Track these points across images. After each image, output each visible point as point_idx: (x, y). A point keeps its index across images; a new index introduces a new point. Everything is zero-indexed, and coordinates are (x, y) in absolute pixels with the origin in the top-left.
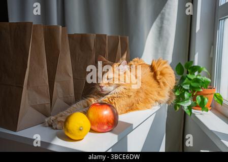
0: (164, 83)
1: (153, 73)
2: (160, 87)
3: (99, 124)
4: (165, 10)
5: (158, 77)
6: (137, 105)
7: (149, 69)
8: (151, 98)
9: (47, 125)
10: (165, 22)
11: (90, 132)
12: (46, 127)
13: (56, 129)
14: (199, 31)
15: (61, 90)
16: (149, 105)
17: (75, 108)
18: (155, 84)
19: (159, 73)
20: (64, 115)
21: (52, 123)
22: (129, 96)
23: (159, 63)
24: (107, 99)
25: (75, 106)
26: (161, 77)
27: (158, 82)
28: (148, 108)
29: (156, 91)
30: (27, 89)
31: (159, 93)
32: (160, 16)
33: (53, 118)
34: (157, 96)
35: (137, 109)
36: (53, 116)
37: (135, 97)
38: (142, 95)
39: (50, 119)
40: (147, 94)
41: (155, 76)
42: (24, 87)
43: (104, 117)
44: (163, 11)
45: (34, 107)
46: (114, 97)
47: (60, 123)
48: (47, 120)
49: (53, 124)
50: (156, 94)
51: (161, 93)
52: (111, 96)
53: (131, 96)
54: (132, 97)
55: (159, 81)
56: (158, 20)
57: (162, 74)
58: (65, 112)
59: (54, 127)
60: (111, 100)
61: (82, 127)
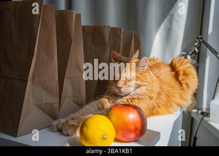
0: (187, 84)
1: (174, 73)
2: (182, 89)
3: (124, 131)
4: (174, 11)
5: (181, 78)
6: (158, 109)
7: (168, 69)
8: (174, 102)
9: (56, 129)
10: (174, 24)
11: (114, 141)
12: (54, 132)
13: (68, 135)
14: (211, 33)
15: (71, 88)
16: (172, 110)
17: (89, 110)
18: (177, 85)
19: (181, 73)
20: (76, 117)
21: (62, 128)
22: (151, 98)
23: (181, 62)
24: (125, 100)
25: (87, 107)
26: (184, 77)
27: (181, 84)
28: (171, 113)
29: (179, 93)
30: (32, 83)
31: (181, 96)
32: (168, 17)
33: (62, 121)
34: (179, 99)
35: (158, 113)
36: (62, 118)
37: (156, 99)
38: (163, 97)
39: (60, 122)
40: (168, 96)
41: (177, 76)
42: (29, 80)
43: (131, 123)
44: (172, 12)
45: (40, 107)
46: (134, 99)
47: (72, 128)
48: (55, 123)
49: (64, 129)
50: (178, 96)
51: (184, 96)
52: (131, 97)
53: (152, 98)
54: (154, 99)
55: (182, 82)
56: (166, 21)
57: (185, 74)
58: (77, 114)
59: (65, 132)
60: (130, 102)
61: (105, 134)
